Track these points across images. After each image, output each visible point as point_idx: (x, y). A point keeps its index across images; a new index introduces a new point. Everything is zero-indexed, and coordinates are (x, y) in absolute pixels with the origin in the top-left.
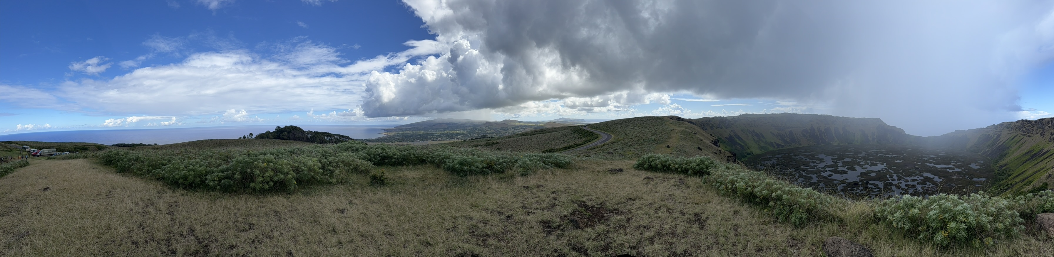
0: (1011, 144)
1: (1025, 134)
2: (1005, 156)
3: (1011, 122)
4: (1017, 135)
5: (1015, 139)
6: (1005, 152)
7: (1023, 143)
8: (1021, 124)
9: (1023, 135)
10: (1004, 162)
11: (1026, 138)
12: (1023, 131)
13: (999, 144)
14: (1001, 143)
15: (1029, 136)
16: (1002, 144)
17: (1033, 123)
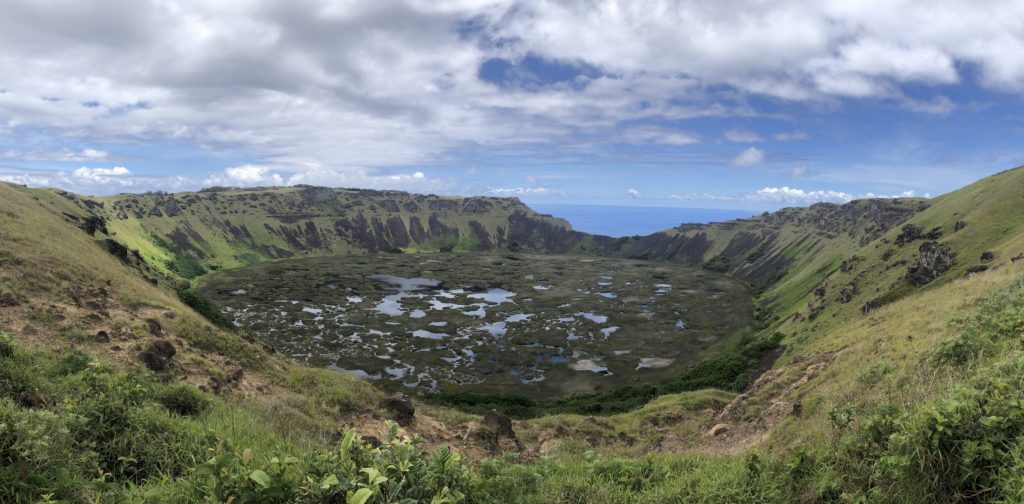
0: (797, 254)
1: (824, 231)
2: (780, 278)
3: (801, 209)
4: (809, 235)
5: (804, 244)
6: (780, 271)
7: (818, 251)
8: (818, 212)
9: (820, 234)
10: (776, 291)
11: (824, 240)
12: (820, 227)
13: (773, 255)
14: (778, 251)
15: (830, 237)
16: (779, 255)
17: (839, 209)
